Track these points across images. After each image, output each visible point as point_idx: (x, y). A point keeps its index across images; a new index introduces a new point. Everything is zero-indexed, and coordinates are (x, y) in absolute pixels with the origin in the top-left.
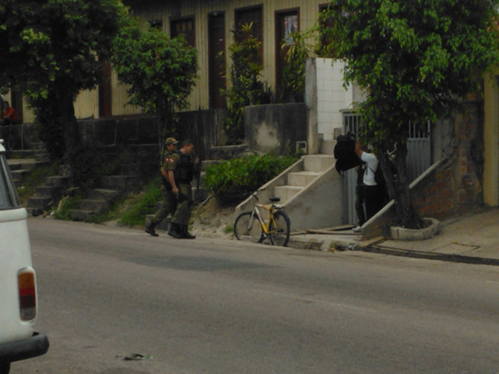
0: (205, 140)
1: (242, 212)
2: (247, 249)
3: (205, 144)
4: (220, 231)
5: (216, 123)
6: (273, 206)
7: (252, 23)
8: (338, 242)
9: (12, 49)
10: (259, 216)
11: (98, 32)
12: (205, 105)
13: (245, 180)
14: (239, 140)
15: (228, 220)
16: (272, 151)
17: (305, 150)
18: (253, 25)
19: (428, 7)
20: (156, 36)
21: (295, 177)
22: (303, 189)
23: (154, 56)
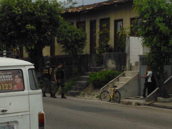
0: (89, 65)
1: (103, 91)
2: (104, 103)
4: (94, 97)
5: (93, 59)
6: (114, 89)
7: (106, 24)
8: (138, 102)
9: (22, 31)
10: (109, 92)
11: (52, 26)
12: (88, 52)
13: (104, 79)
14: (101, 65)
15: (98, 93)
16: (113, 69)
17: (125, 69)
18: (107, 25)
20: (72, 28)
21: (122, 78)
22: (125, 83)
23: (72, 35)
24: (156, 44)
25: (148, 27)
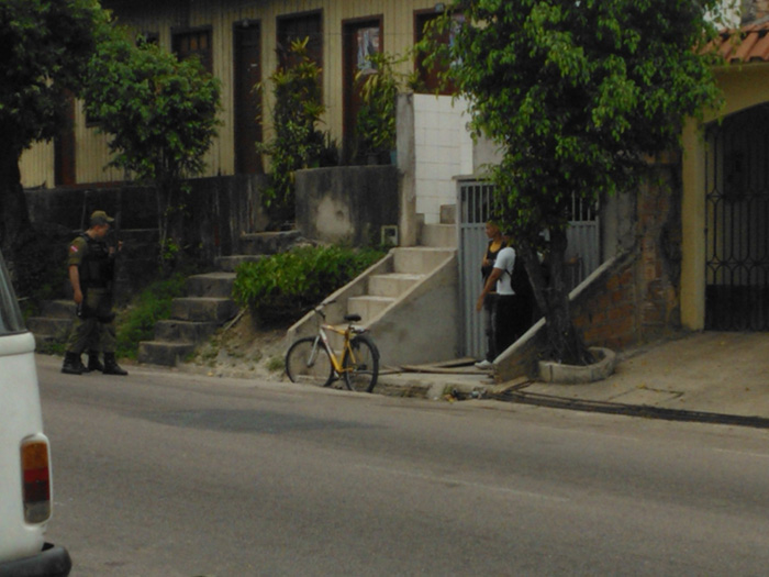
0: (231, 223)
1: (297, 339)
2: (307, 395)
3: (232, 228)
4: (260, 368)
5: (250, 197)
6: (350, 328)
7: (307, 39)
8: (455, 385)
10: (327, 344)
11: (63, 50)
12: (228, 168)
13: (300, 287)
14: (287, 223)
15: (278, 348)
16: (341, 241)
17: (394, 239)
18: (309, 41)
19: (604, 14)
20: (155, 58)
21: (380, 282)
22: (395, 301)
23: (153, 88)
24: (533, 127)
25: (496, 48)
